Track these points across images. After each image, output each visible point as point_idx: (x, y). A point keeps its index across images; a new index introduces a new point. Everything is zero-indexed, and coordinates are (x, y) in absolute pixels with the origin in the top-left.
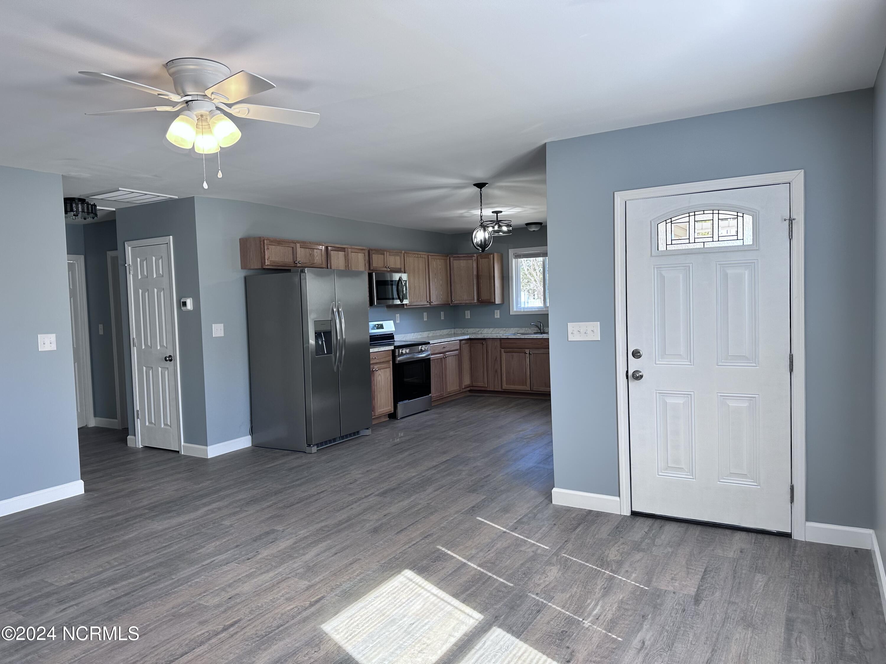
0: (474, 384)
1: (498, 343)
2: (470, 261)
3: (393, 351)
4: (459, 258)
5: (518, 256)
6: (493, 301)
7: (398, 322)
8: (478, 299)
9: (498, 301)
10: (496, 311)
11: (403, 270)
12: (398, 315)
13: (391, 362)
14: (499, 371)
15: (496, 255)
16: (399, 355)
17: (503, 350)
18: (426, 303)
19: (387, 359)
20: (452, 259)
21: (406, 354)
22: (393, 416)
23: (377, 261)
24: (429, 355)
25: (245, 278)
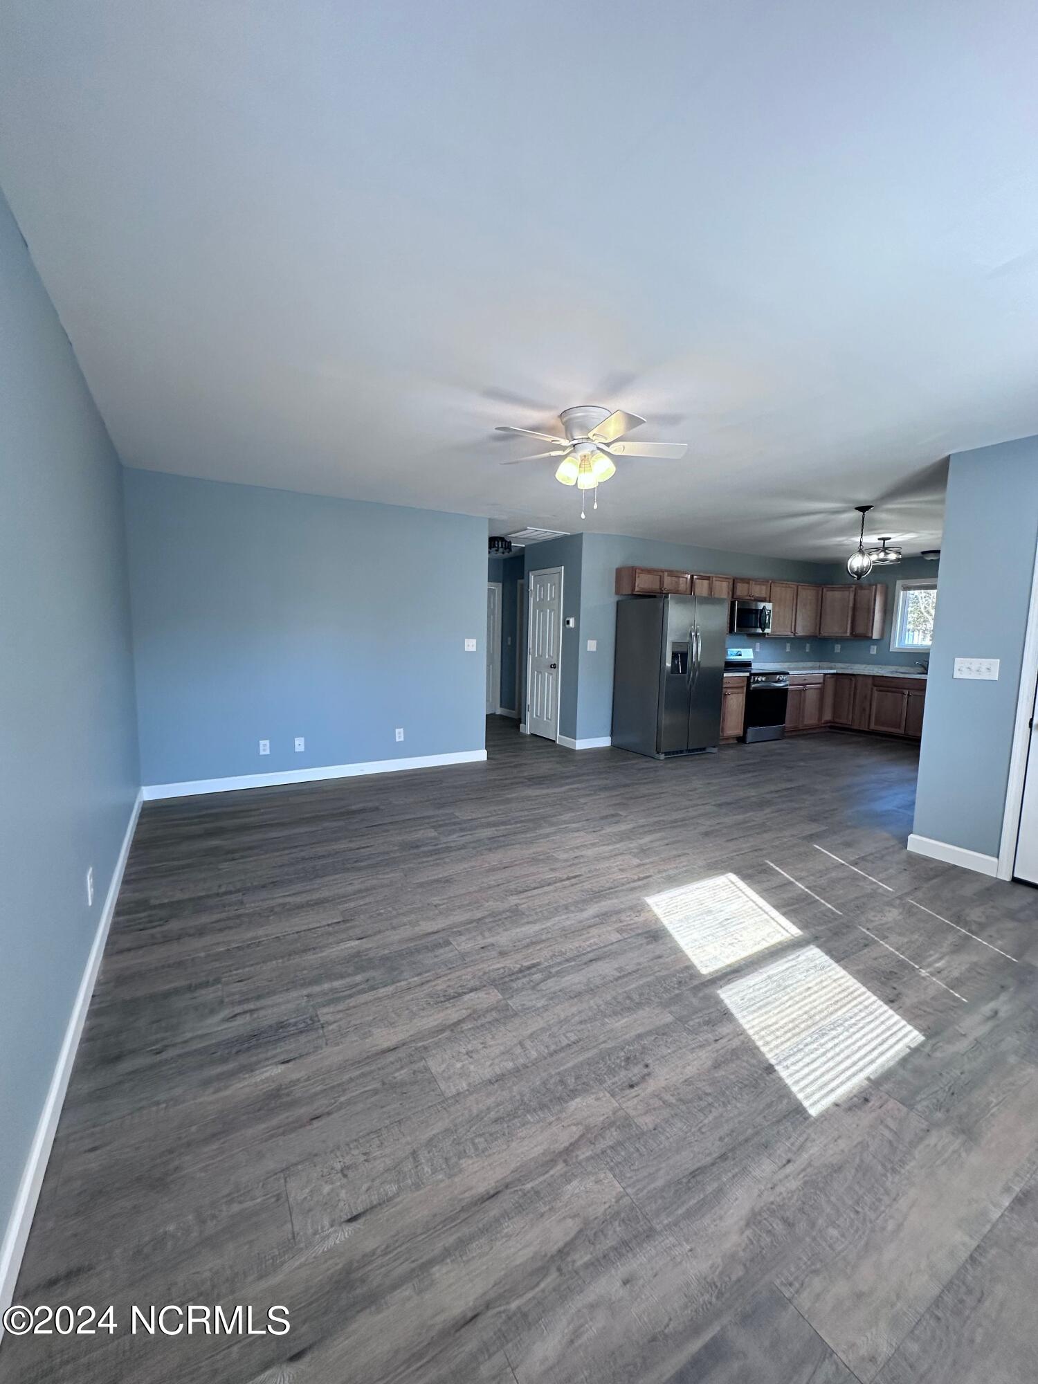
0: (837, 720)
1: (870, 681)
2: (847, 593)
3: (749, 678)
4: (833, 589)
5: (907, 588)
6: (870, 635)
7: (758, 650)
8: (851, 633)
9: (876, 635)
10: (872, 647)
11: (768, 599)
12: (758, 644)
13: (745, 688)
14: (868, 709)
15: (879, 586)
16: (754, 683)
17: (875, 688)
18: (790, 633)
19: (742, 685)
20: (825, 590)
21: (762, 681)
22: (741, 740)
23: (741, 590)
24: (787, 685)
25: (618, 603)
